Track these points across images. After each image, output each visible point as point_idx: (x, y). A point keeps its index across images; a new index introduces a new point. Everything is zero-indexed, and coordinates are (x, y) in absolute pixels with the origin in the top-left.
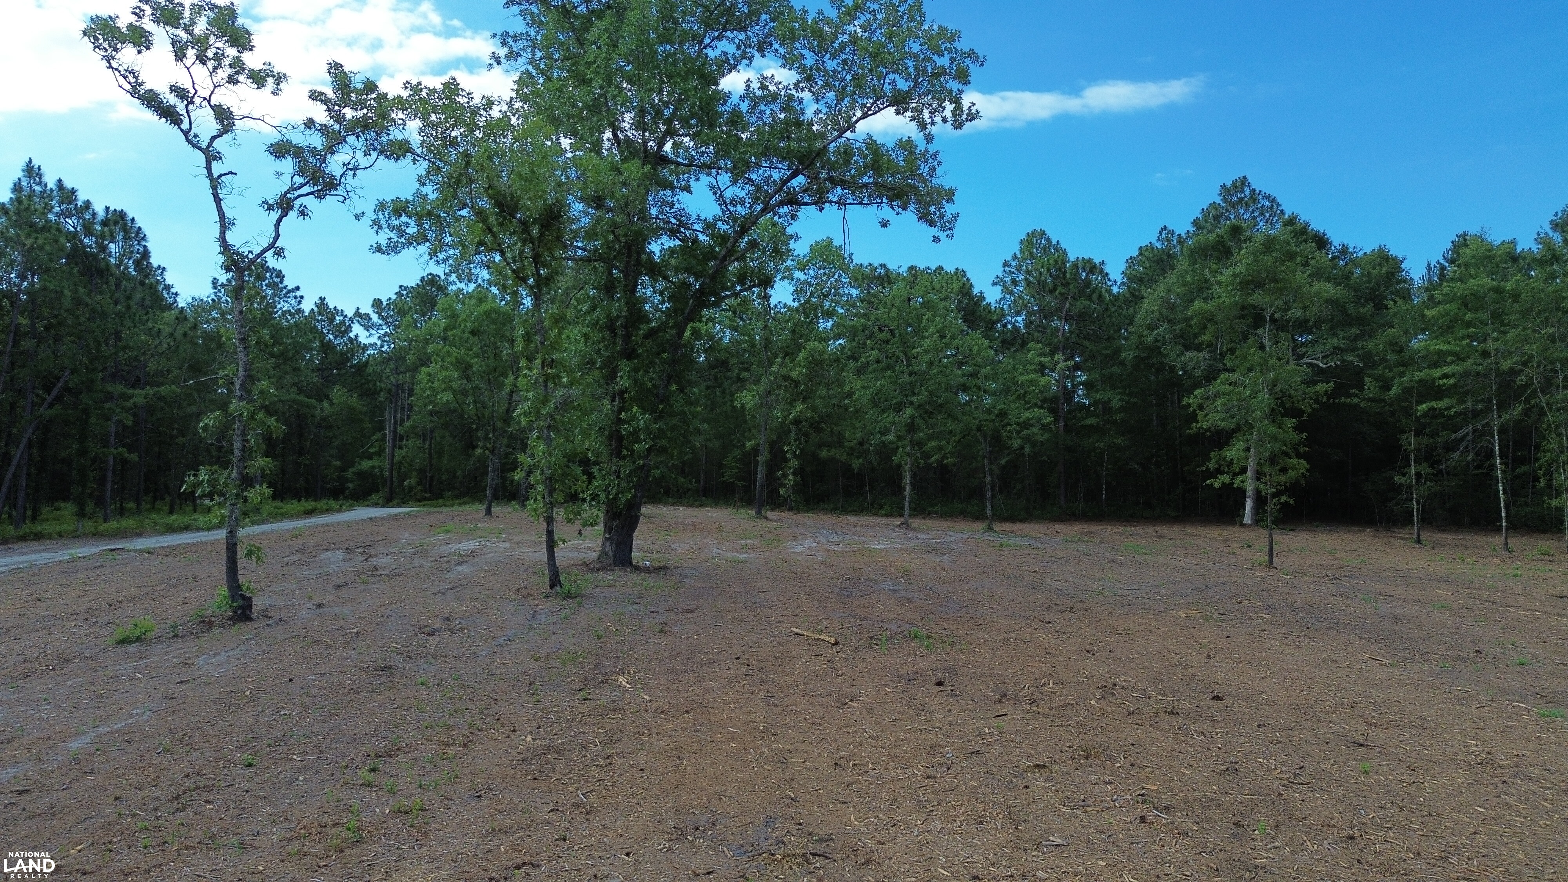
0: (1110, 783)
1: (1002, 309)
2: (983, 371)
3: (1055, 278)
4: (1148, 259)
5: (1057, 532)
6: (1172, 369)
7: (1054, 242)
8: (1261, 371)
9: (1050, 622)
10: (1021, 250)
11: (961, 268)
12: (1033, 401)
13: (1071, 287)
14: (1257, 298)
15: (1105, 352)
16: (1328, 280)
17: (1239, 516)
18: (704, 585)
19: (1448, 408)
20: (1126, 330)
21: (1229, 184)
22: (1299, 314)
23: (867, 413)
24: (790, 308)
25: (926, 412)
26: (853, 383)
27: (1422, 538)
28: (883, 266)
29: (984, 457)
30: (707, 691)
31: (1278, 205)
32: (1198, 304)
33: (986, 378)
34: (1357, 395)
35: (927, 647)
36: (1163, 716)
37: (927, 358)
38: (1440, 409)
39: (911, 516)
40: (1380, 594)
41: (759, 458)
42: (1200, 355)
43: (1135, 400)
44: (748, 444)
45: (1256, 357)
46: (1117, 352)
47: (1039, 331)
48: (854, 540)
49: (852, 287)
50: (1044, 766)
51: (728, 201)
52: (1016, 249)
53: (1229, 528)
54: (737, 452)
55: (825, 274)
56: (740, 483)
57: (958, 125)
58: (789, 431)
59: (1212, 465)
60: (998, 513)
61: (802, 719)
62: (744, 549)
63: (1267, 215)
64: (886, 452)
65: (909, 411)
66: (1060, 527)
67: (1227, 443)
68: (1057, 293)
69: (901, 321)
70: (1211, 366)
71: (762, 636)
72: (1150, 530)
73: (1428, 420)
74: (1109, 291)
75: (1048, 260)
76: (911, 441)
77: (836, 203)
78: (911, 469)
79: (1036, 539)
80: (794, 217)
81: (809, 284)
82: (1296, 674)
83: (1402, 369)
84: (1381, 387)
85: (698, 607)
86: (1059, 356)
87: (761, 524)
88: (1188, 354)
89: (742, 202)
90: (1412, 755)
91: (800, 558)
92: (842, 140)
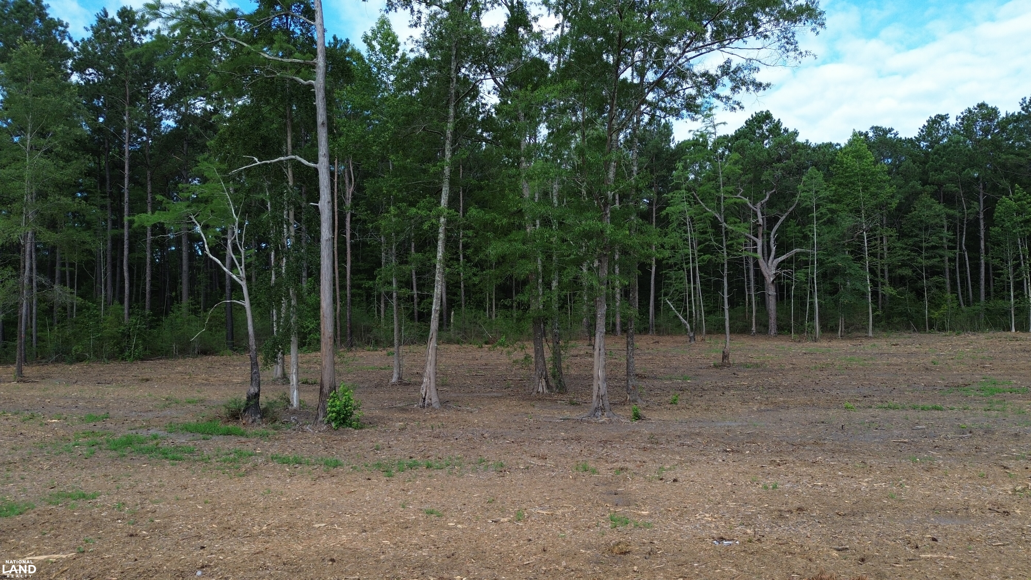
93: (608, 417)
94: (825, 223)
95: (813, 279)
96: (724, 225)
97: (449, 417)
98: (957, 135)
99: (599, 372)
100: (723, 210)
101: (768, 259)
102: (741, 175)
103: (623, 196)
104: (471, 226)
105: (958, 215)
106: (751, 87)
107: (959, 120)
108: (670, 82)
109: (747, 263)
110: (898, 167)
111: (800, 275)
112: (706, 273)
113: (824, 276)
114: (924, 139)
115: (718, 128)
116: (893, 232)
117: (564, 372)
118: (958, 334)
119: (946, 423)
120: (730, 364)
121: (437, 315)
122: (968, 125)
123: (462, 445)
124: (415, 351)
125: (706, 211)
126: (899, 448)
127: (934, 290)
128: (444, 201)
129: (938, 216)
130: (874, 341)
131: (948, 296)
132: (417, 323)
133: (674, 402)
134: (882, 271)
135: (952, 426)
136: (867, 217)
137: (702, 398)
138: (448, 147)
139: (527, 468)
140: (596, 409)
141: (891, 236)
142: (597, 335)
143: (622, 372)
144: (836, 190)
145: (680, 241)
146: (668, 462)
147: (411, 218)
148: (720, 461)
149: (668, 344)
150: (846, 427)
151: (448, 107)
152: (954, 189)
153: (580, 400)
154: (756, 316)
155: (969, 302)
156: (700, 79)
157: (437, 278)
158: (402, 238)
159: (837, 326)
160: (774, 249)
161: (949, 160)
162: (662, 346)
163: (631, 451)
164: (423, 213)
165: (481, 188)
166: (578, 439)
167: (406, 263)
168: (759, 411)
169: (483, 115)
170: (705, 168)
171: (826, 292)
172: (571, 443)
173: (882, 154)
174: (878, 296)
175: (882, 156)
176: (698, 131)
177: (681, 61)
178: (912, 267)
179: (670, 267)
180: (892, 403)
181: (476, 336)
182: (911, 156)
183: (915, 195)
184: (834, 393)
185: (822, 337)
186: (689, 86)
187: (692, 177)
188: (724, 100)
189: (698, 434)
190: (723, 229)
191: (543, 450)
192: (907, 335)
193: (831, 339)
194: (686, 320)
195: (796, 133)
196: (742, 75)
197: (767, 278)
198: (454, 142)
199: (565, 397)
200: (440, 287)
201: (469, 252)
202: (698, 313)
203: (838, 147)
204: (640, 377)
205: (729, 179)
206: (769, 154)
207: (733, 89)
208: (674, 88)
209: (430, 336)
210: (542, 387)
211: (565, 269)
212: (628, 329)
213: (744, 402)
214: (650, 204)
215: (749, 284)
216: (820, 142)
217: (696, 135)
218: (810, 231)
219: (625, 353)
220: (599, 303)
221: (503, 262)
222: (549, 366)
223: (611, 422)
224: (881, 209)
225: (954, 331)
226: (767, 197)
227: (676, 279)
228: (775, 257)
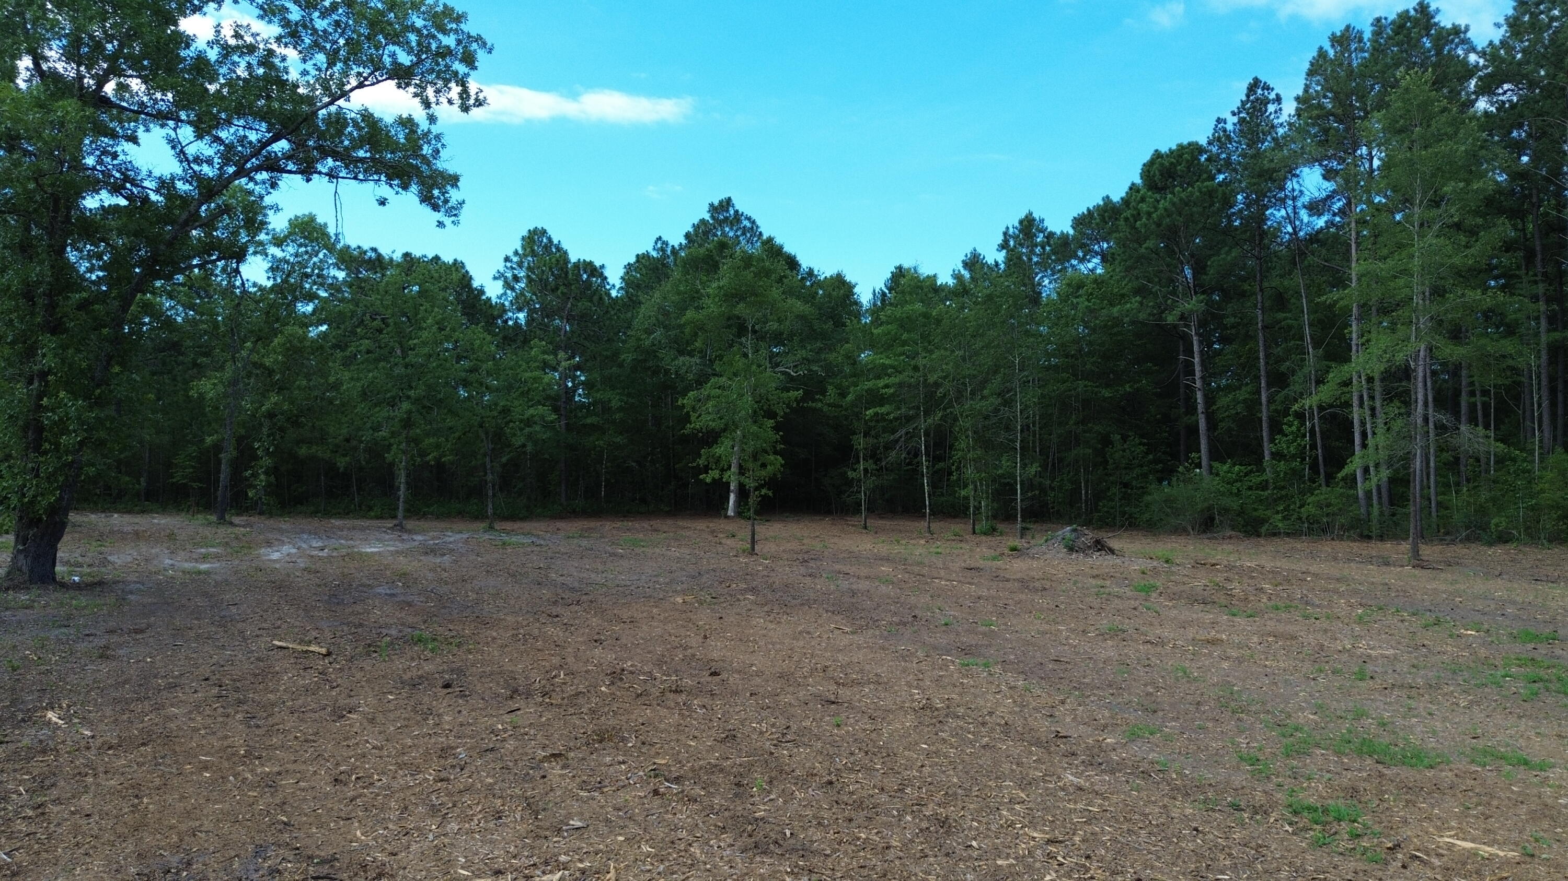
0: (624, 763)
1: (503, 305)
2: (484, 366)
3: (557, 278)
4: (645, 266)
5: (558, 529)
6: (667, 372)
7: (555, 242)
8: (745, 376)
9: (557, 616)
10: (523, 247)
11: (459, 259)
12: (536, 398)
13: (573, 287)
14: (741, 309)
15: (605, 353)
16: (798, 298)
17: (724, 509)
18: (156, 601)
19: (888, 414)
20: (625, 333)
21: (716, 203)
22: (775, 327)
23: (355, 407)
24: (261, 288)
25: (424, 407)
26: (338, 372)
27: (868, 524)
28: (374, 250)
29: (485, 455)
30: (169, 718)
31: (757, 227)
32: (690, 314)
33: (489, 374)
34: (821, 400)
35: (432, 651)
36: (668, 694)
37: (426, 350)
38: (882, 414)
39: (405, 517)
40: (840, 572)
41: (222, 456)
42: (692, 360)
43: (633, 401)
44: (209, 440)
45: (740, 363)
46: (616, 354)
47: (541, 329)
48: (341, 544)
49: (339, 269)
50: (560, 755)
51: (191, 158)
52: (518, 245)
53: (716, 520)
54: (192, 449)
55: (307, 252)
56: (195, 485)
57: (465, 109)
58: (261, 425)
59: (702, 462)
60: (498, 512)
61: (292, 737)
62: (204, 558)
63: (748, 235)
64: (376, 451)
65: (405, 406)
66: (560, 524)
67: (715, 442)
68: (559, 291)
69: (396, 309)
70: (701, 370)
71: (236, 653)
72: (646, 525)
73: (873, 424)
74: (609, 295)
75: (550, 259)
76: (406, 438)
77: (326, 174)
78: (406, 468)
79: (538, 536)
80: (274, 185)
81: (287, 262)
82: (778, 646)
83: (855, 379)
84: (839, 394)
85: (149, 626)
86: (561, 355)
87: (223, 531)
88: (681, 359)
89: (209, 162)
90: (872, 707)
91: (278, 566)
92: (333, 108)
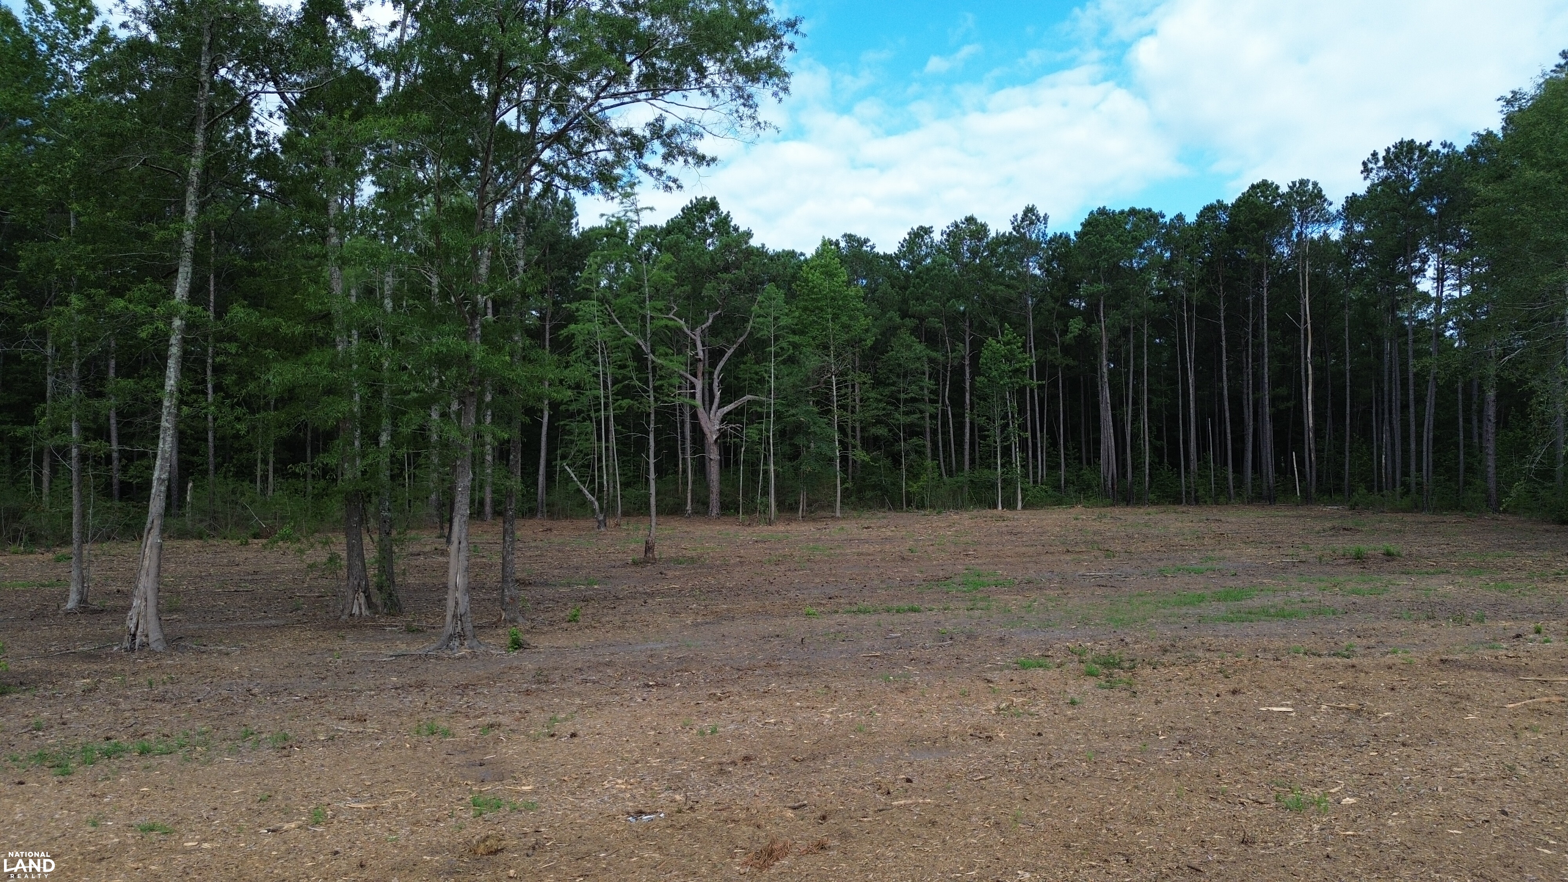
93: (470, 648)
94: (784, 362)
95: (768, 437)
96: (651, 357)
97: (182, 666)
98: (941, 255)
99: (458, 578)
100: (649, 336)
101: (710, 409)
102: (674, 286)
103: (498, 305)
104: (235, 335)
105: (941, 359)
106: (690, 159)
107: (945, 236)
108: (576, 136)
109: (682, 413)
110: (874, 291)
111: (751, 432)
112: (624, 426)
113: (782, 434)
114: (904, 258)
115: (642, 214)
116: (867, 378)
117: (398, 580)
118: (939, 513)
119: (924, 628)
120: (655, 559)
121: (163, 488)
122: (955, 243)
123: (210, 711)
124: (113, 552)
125: (626, 336)
126: (869, 665)
127: (913, 456)
128: (181, 288)
129: (919, 359)
130: (843, 524)
131: (929, 463)
132: (117, 504)
133: (574, 619)
134: (854, 429)
135: (930, 631)
136: (838, 355)
137: (615, 611)
138: (191, 197)
139: (332, 738)
140: (451, 637)
141: (864, 383)
142: (456, 521)
143: (493, 578)
144: (799, 317)
145: (587, 377)
146: (563, 709)
147: (112, 317)
148: (640, 700)
149: (565, 533)
150: (807, 641)
151: (194, 132)
152: (937, 326)
153: (424, 624)
154: (692, 490)
155: (951, 471)
156: (620, 139)
157: (164, 424)
158: (94, 349)
159: (797, 503)
160: (718, 394)
161: (932, 287)
162: (556, 536)
163: (506, 696)
164: (139, 309)
165: (252, 273)
166: (421, 686)
167: (100, 395)
168: (696, 625)
169: (258, 151)
170: (624, 271)
171: (784, 455)
172: (409, 693)
173: (856, 272)
174: (848, 463)
175: (854, 275)
176: (613, 216)
177: (593, 110)
178: (887, 425)
179: (571, 415)
180: (862, 605)
181: (237, 524)
182: (889, 278)
183: (891, 331)
184: (792, 595)
185: (778, 518)
186: (605, 148)
187: (604, 283)
188: (655, 174)
189: (608, 664)
190: (649, 363)
191: (360, 707)
192: (880, 515)
193: (789, 521)
194: (593, 495)
195: (749, 234)
196: (679, 141)
197: (709, 435)
198: (203, 190)
199: (400, 621)
200: (169, 439)
201: (229, 380)
202: (611, 485)
203: (802, 258)
204: (522, 583)
205: (658, 290)
206: (712, 259)
207: (666, 158)
208: (582, 146)
209: (148, 525)
210: (358, 607)
211: (404, 413)
212: (506, 510)
213: (675, 613)
214: (542, 318)
215: (683, 443)
216: (779, 249)
217: (611, 222)
218: (766, 371)
219: (499, 548)
220: (459, 469)
221: (290, 399)
222: (372, 572)
223: (474, 655)
224: (852, 346)
225: (935, 509)
226: (710, 321)
227: (580, 434)
228: (719, 407)
